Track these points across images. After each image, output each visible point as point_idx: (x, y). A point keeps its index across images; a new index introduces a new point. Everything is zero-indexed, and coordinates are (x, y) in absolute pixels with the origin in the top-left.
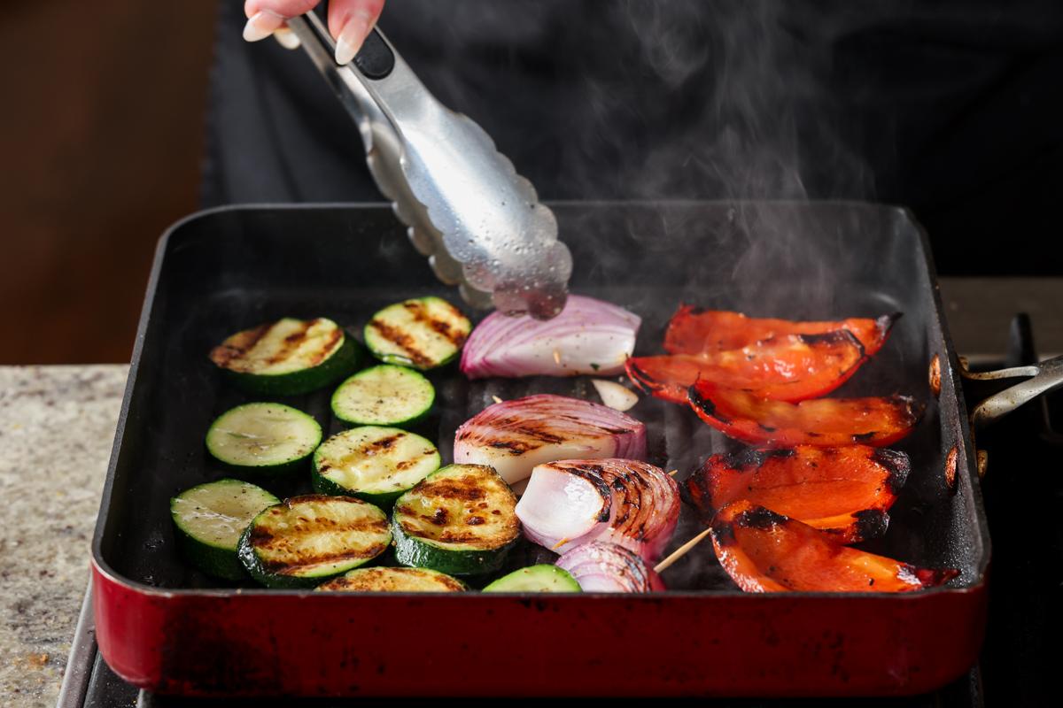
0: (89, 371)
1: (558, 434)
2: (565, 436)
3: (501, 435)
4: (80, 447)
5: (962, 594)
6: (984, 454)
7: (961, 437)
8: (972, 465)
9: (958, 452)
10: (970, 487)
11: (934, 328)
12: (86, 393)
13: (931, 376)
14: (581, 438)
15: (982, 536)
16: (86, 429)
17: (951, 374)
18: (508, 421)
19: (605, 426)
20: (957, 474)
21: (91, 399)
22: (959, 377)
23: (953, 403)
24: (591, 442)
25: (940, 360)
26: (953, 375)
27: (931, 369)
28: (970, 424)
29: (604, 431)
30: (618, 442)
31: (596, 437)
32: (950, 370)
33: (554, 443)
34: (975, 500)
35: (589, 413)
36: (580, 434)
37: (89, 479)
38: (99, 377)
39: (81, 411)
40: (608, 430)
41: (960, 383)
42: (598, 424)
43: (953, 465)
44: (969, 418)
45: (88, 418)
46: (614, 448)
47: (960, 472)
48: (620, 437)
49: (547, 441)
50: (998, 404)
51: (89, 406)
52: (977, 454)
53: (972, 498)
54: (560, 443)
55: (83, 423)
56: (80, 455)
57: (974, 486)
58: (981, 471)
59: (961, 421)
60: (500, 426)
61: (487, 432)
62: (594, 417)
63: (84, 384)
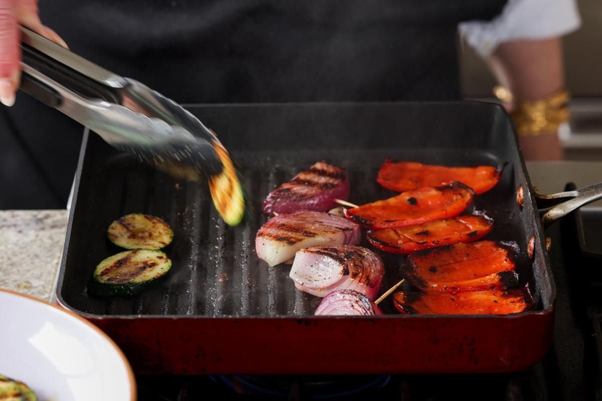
0: (42, 214)
1: (312, 231)
2: (317, 232)
3: (281, 233)
4: (37, 256)
5: (541, 315)
6: (549, 240)
7: (536, 230)
8: (543, 245)
9: (535, 238)
10: (542, 257)
11: (519, 171)
12: (40, 226)
13: (518, 197)
14: (325, 233)
15: (551, 284)
16: (40, 247)
17: (529, 195)
18: (284, 225)
19: (338, 226)
20: (534, 251)
21: (43, 229)
22: (534, 198)
23: (531, 211)
24: (331, 235)
25: (523, 188)
26: (531, 196)
27: (518, 194)
28: (541, 223)
29: (338, 229)
30: (346, 235)
31: (334, 233)
32: (529, 193)
33: (311, 237)
34: (546, 265)
35: (329, 219)
36: (325, 231)
37: (41, 275)
38: (47, 217)
39: (37, 236)
40: (340, 229)
41: (535, 201)
42: (334, 226)
43: (532, 245)
44: (541, 219)
45: (41, 240)
46: (344, 238)
47: (537, 249)
48: (347, 233)
49: (307, 236)
50: (556, 212)
51: (41, 233)
52: (545, 239)
53: (544, 263)
54: (314, 237)
55: (38, 242)
56: (37, 261)
57: (545, 256)
58: (548, 249)
59: (536, 222)
60: (280, 228)
61: (273, 231)
62: (331, 221)
63: (40, 221)
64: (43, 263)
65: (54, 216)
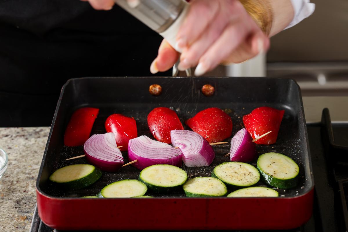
0: (38, 129)
4: (36, 152)
12: (38, 135)
16: (37, 147)
21: (39, 137)
38: (41, 130)
39: (36, 141)
45: (38, 143)
51: (38, 140)
55: (37, 145)
56: (36, 155)
63: (37, 133)
64: (39, 156)
65: (45, 130)
